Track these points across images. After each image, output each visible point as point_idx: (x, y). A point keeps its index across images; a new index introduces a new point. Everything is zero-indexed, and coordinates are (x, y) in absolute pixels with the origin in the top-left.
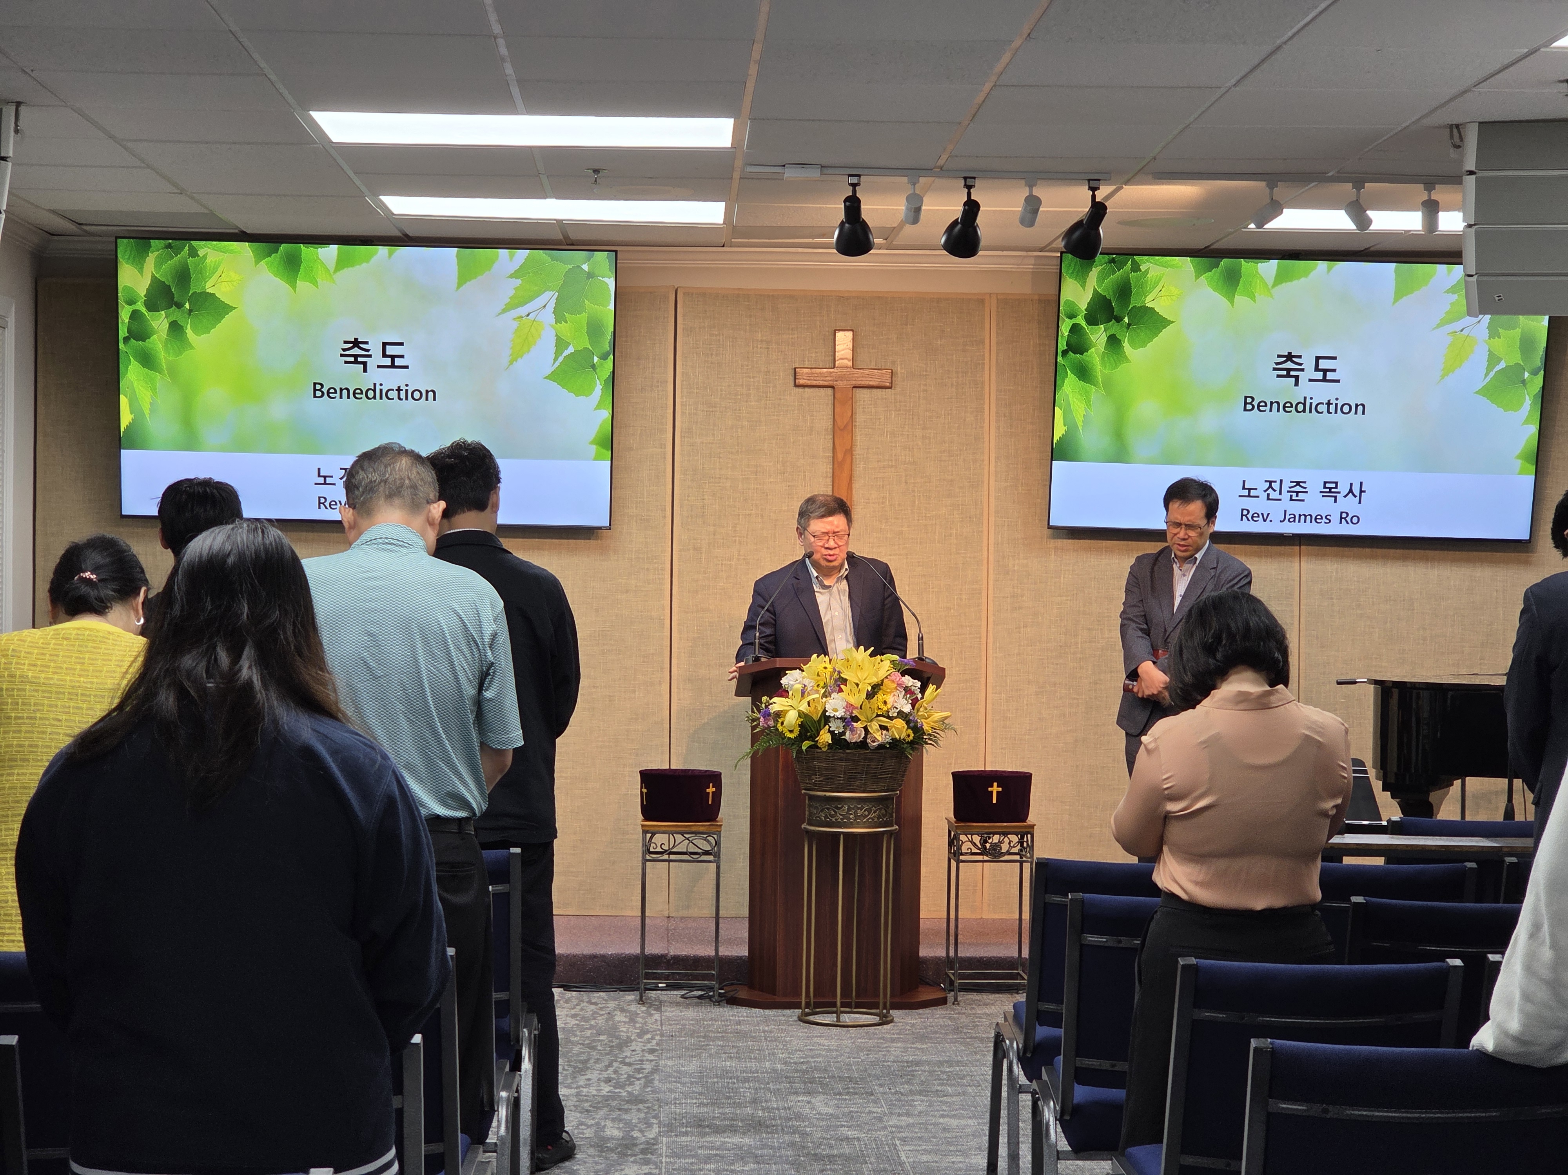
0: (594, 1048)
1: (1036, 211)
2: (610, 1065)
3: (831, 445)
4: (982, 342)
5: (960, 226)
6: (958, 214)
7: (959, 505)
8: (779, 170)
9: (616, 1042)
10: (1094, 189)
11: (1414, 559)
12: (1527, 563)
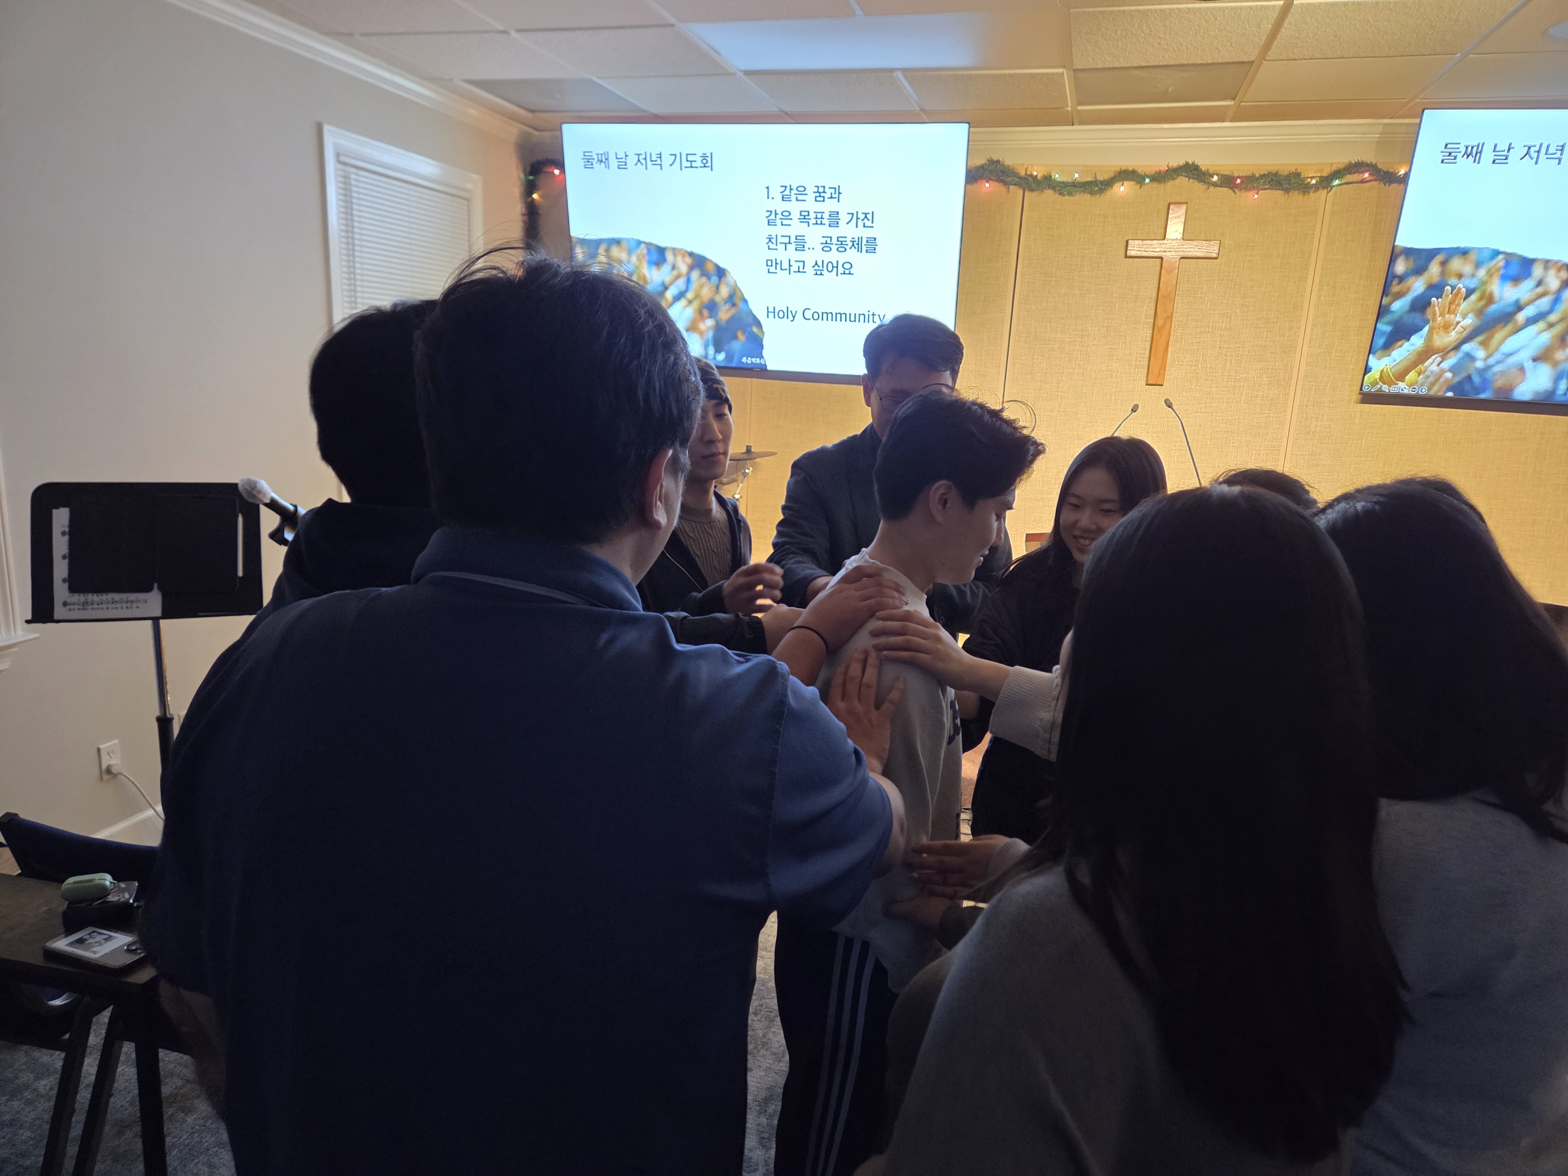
3: (1153, 313)
7: (1268, 369)
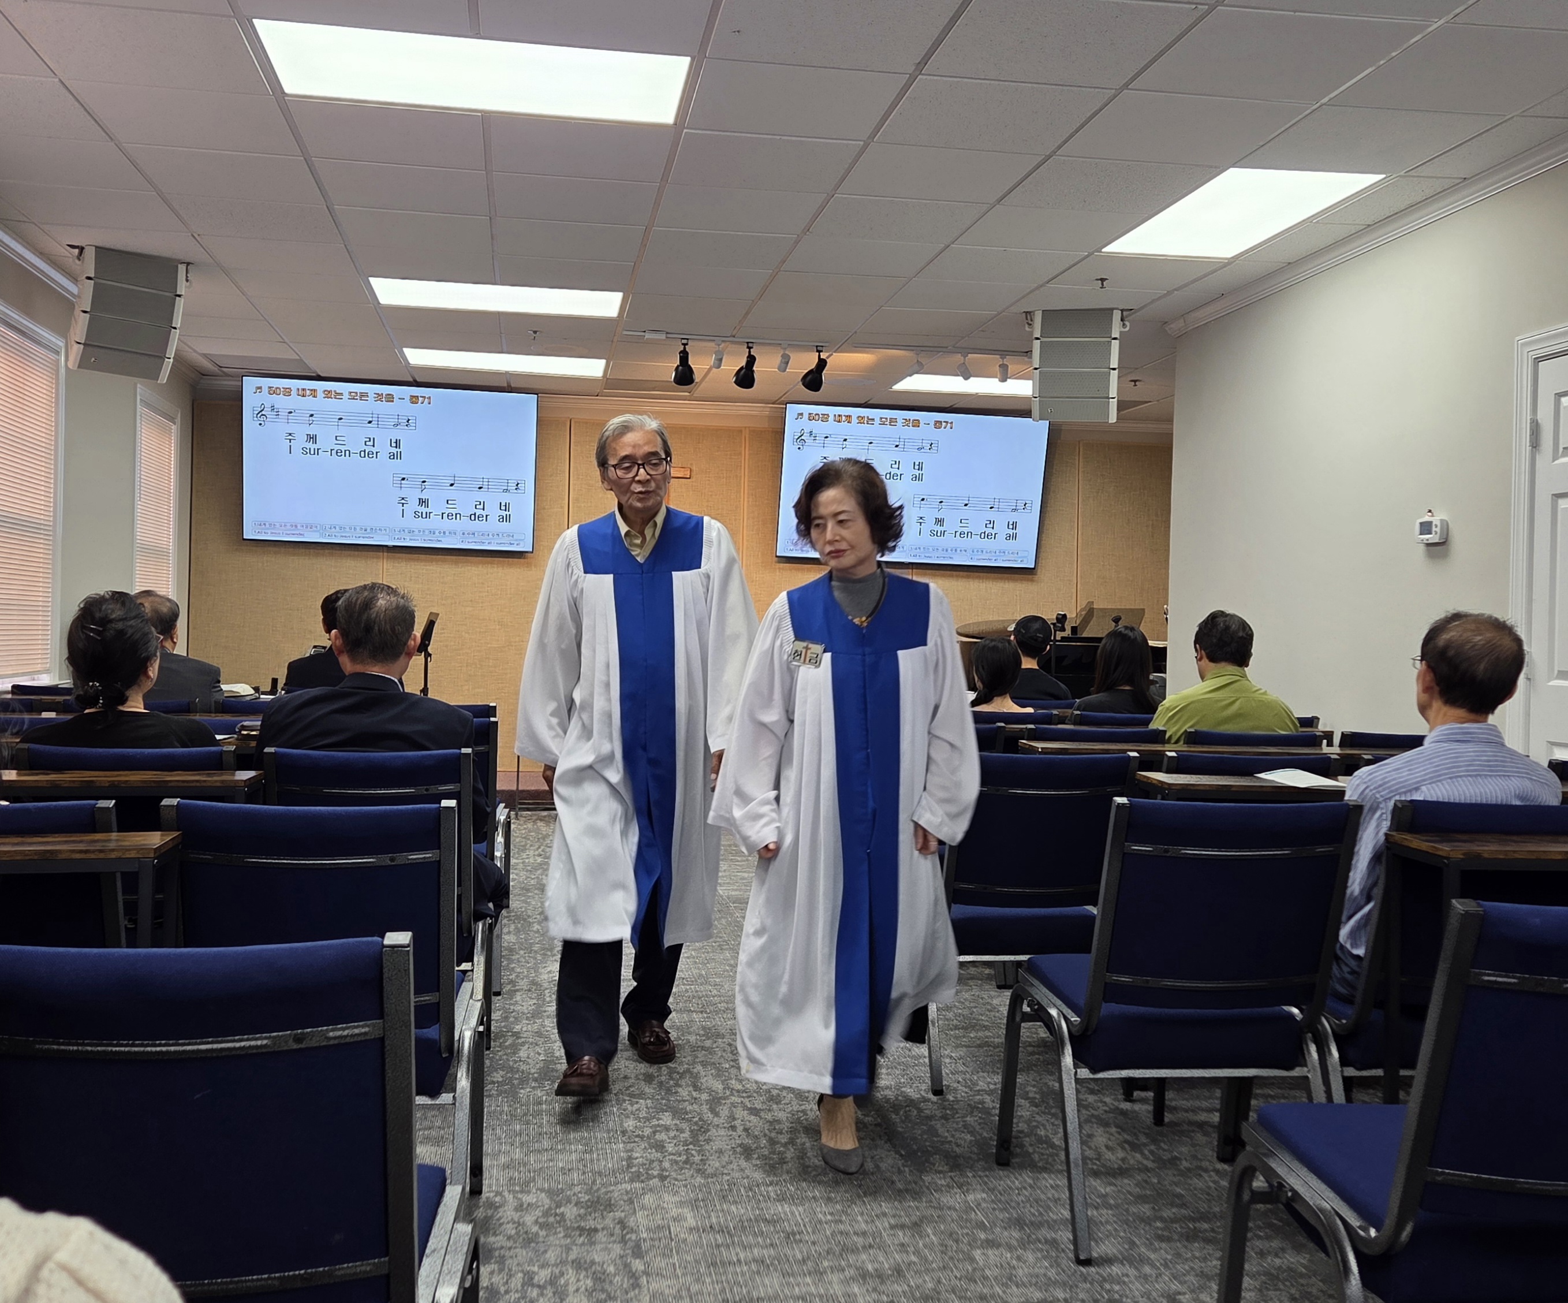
0: (529, 839)
1: (787, 363)
2: (539, 847)
4: (740, 454)
5: (744, 370)
6: (743, 363)
8: (643, 334)
9: (540, 836)
10: (819, 352)
11: (973, 578)
12: (1032, 581)
